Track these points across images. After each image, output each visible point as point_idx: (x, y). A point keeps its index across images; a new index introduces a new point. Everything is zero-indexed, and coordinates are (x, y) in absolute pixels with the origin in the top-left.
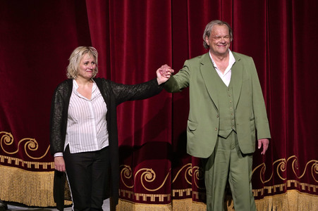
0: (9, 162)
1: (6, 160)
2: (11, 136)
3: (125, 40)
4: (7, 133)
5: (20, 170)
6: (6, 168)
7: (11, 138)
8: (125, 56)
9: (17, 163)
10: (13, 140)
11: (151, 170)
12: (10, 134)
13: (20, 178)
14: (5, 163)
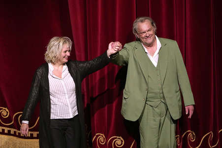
0: (6, 131)
1: (3, 130)
2: (7, 110)
3: (99, 33)
4: (4, 108)
5: (15, 138)
6: (3, 136)
7: (7, 112)
8: (99, 45)
9: (12, 132)
10: (8, 114)
11: (121, 137)
12: (6, 109)
13: (15, 145)
14: (3, 133)
